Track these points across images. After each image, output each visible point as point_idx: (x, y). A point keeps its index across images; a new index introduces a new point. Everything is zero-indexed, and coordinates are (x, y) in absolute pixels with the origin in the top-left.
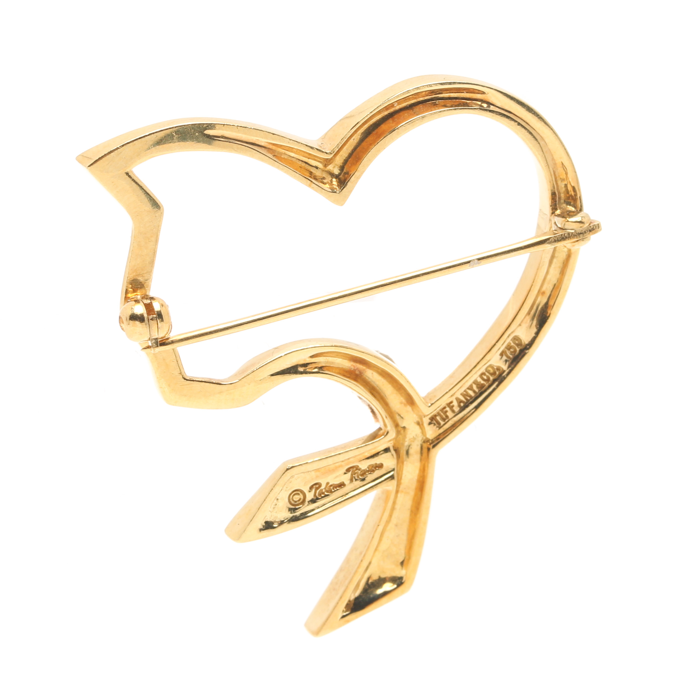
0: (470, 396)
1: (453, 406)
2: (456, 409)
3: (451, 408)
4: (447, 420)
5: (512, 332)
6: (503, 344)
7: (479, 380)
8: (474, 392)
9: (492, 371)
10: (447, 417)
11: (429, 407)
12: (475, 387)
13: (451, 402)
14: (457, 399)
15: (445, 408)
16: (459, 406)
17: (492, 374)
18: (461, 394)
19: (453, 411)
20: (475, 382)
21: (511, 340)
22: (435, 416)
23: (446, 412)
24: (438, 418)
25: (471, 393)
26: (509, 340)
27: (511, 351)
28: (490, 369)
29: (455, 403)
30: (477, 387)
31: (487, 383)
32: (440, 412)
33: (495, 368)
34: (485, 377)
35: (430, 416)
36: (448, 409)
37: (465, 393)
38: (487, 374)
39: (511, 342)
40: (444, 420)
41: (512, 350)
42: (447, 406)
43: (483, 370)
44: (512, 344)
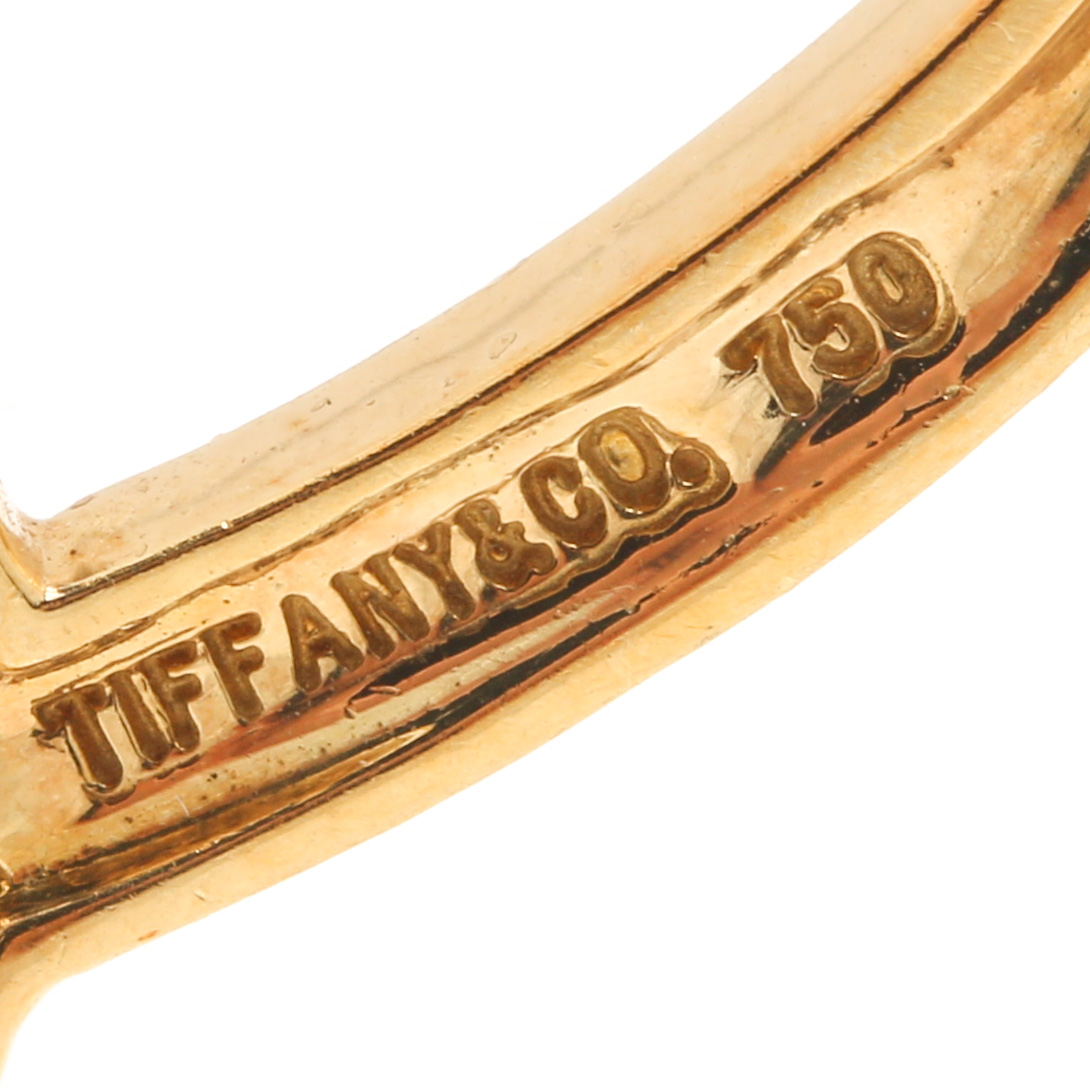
0: (413, 623)
1: (254, 662)
2: (273, 687)
3: (238, 670)
4: (170, 763)
5: (866, 199)
6: (768, 271)
7: (513, 507)
8: (453, 592)
9: (633, 470)
10: (186, 732)
11: (48, 606)
12: (463, 557)
13: (247, 626)
14: (295, 612)
15: (181, 655)
16: (304, 672)
17: (626, 494)
18: (337, 583)
19: (244, 701)
20: (475, 517)
21: (850, 259)
22: (94, 698)
23: (191, 690)
24: (112, 724)
25: (424, 596)
26: (826, 254)
27: (829, 349)
28: (619, 444)
29: (274, 642)
30: (481, 564)
31: (570, 555)
32: (137, 678)
33: (668, 449)
34: (567, 504)
35: (43, 687)
36: (203, 670)
37: (368, 579)
38: (591, 482)
39: (843, 275)
40: (153, 750)
41: (836, 342)
42: (200, 646)
43: (559, 436)
44: (850, 297)
